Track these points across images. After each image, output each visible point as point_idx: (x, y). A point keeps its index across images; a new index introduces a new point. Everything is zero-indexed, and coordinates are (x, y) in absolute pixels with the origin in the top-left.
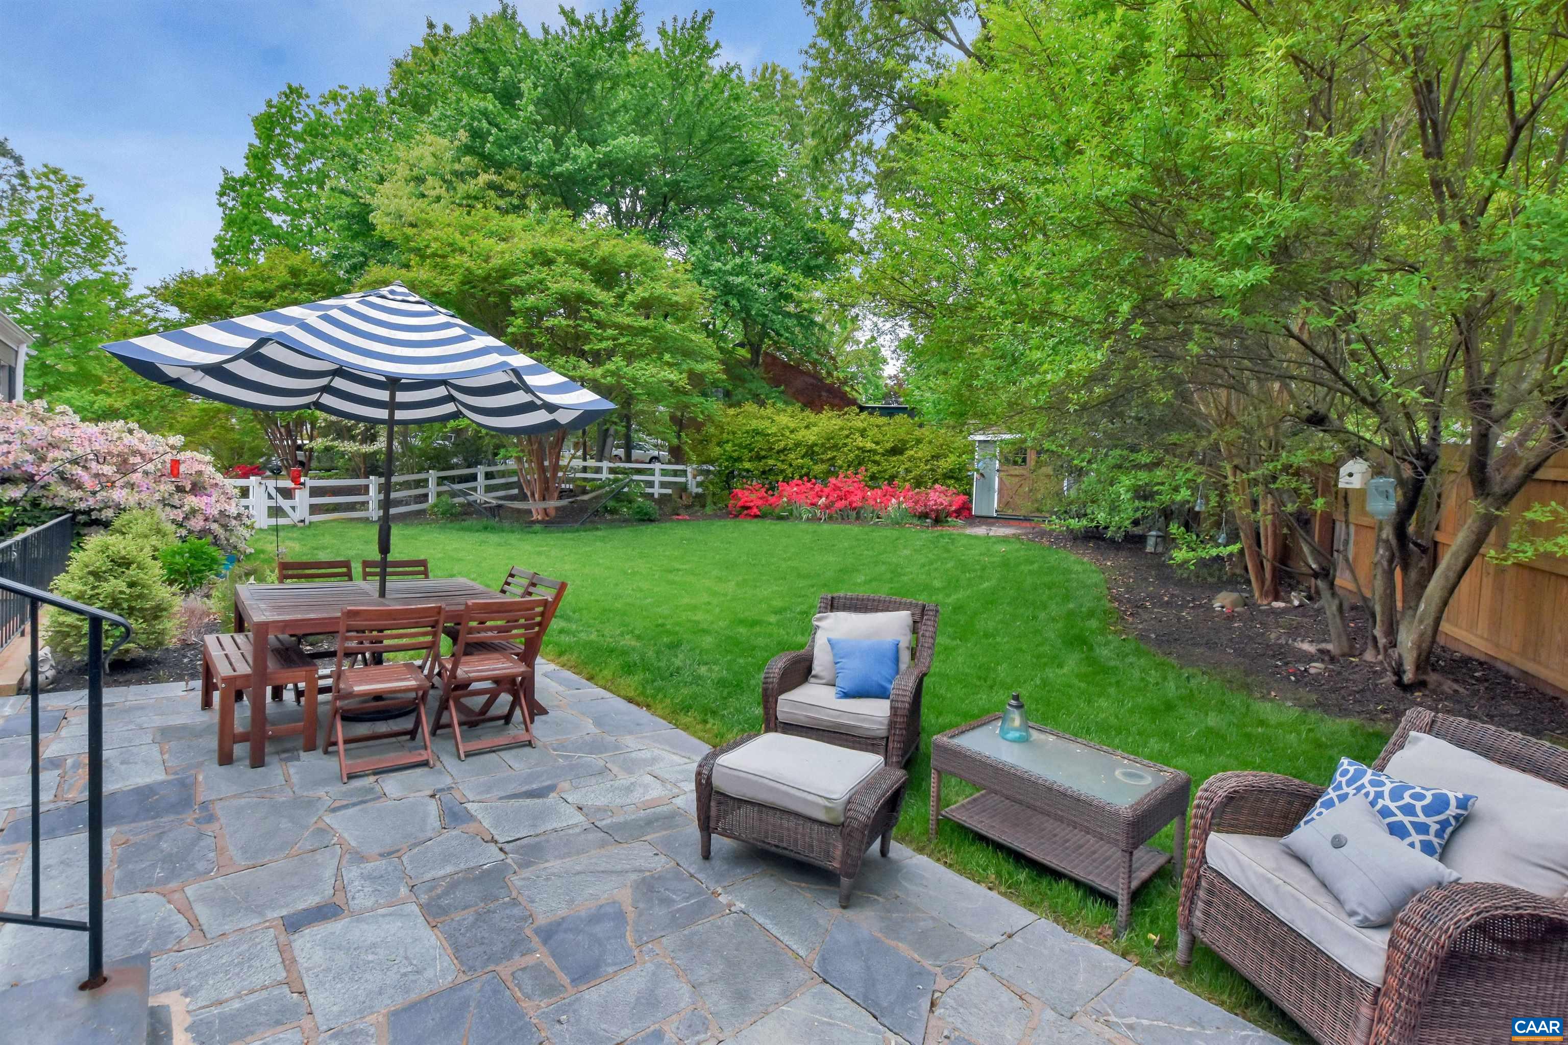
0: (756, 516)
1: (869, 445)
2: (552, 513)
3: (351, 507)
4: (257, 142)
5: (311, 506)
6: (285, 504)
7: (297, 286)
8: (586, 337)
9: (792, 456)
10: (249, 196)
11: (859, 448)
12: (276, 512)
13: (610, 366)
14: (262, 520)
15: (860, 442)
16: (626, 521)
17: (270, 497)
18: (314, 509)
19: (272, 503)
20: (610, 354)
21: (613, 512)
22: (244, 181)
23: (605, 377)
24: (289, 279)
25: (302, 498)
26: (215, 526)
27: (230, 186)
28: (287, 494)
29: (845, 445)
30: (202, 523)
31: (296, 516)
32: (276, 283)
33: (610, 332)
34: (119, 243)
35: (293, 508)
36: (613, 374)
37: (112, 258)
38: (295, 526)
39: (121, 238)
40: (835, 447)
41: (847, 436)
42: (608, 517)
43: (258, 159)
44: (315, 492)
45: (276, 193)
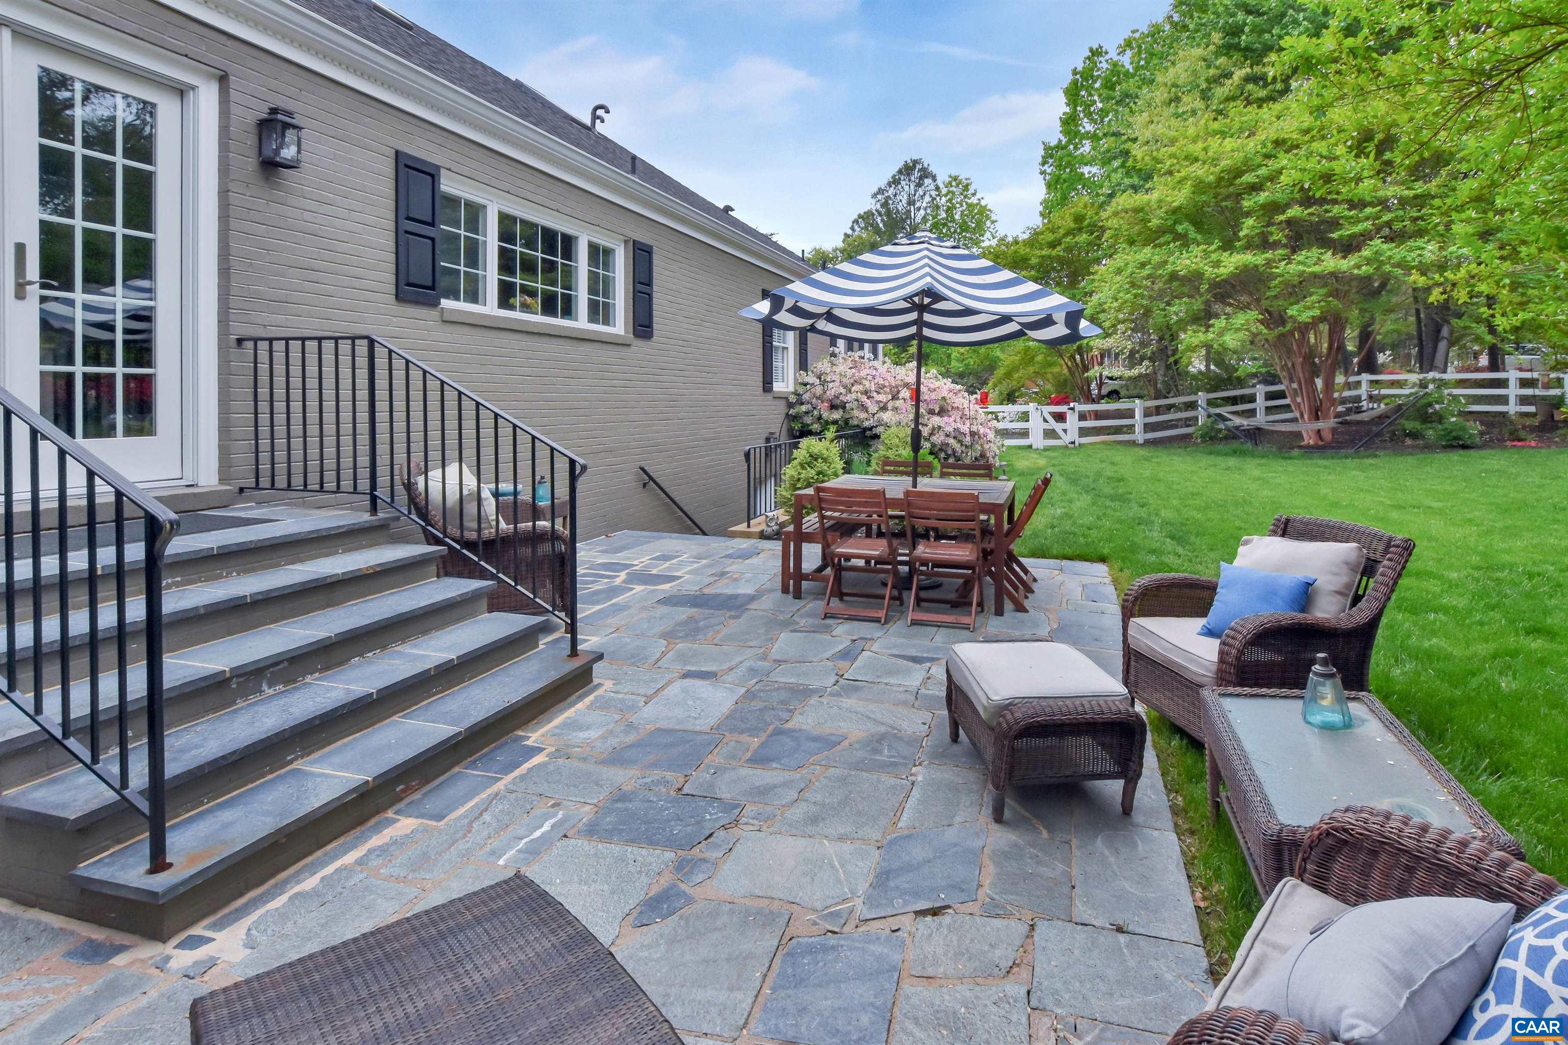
2: (1328, 436)
3: (1118, 430)
4: (1067, 110)
5: (1080, 429)
6: (1058, 427)
7: (1080, 230)
8: (1335, 224)
10: (1061, 159)
12: (1050, 434)
13: (1366, 253)
14: (1037, 440)
16: (1429, 448)
17: (1045, 421)
18: (1083, 432)
19: (1046, 426)
20: (1366, 237)
21: (1414, 435)
22: (1059, 147)
23: (1359, 267)
24: (1072, 225)
25: (1073, 422)
26: (951, 441)
27: (1050, 152)
28: (1060, 417)
30: (942, 438)
31: (1067, 439)
32: (1062, 231)
33: (1369, 210)
34: (993, 222)
35: (1065, 431)
36: (1369, 262)
37: (988, 235)
38: (1067, 447)
39: (994, 218)
42: (1409, 442)
43: (1069, 122)
44: (1082, 417)
45: (1086, 147)
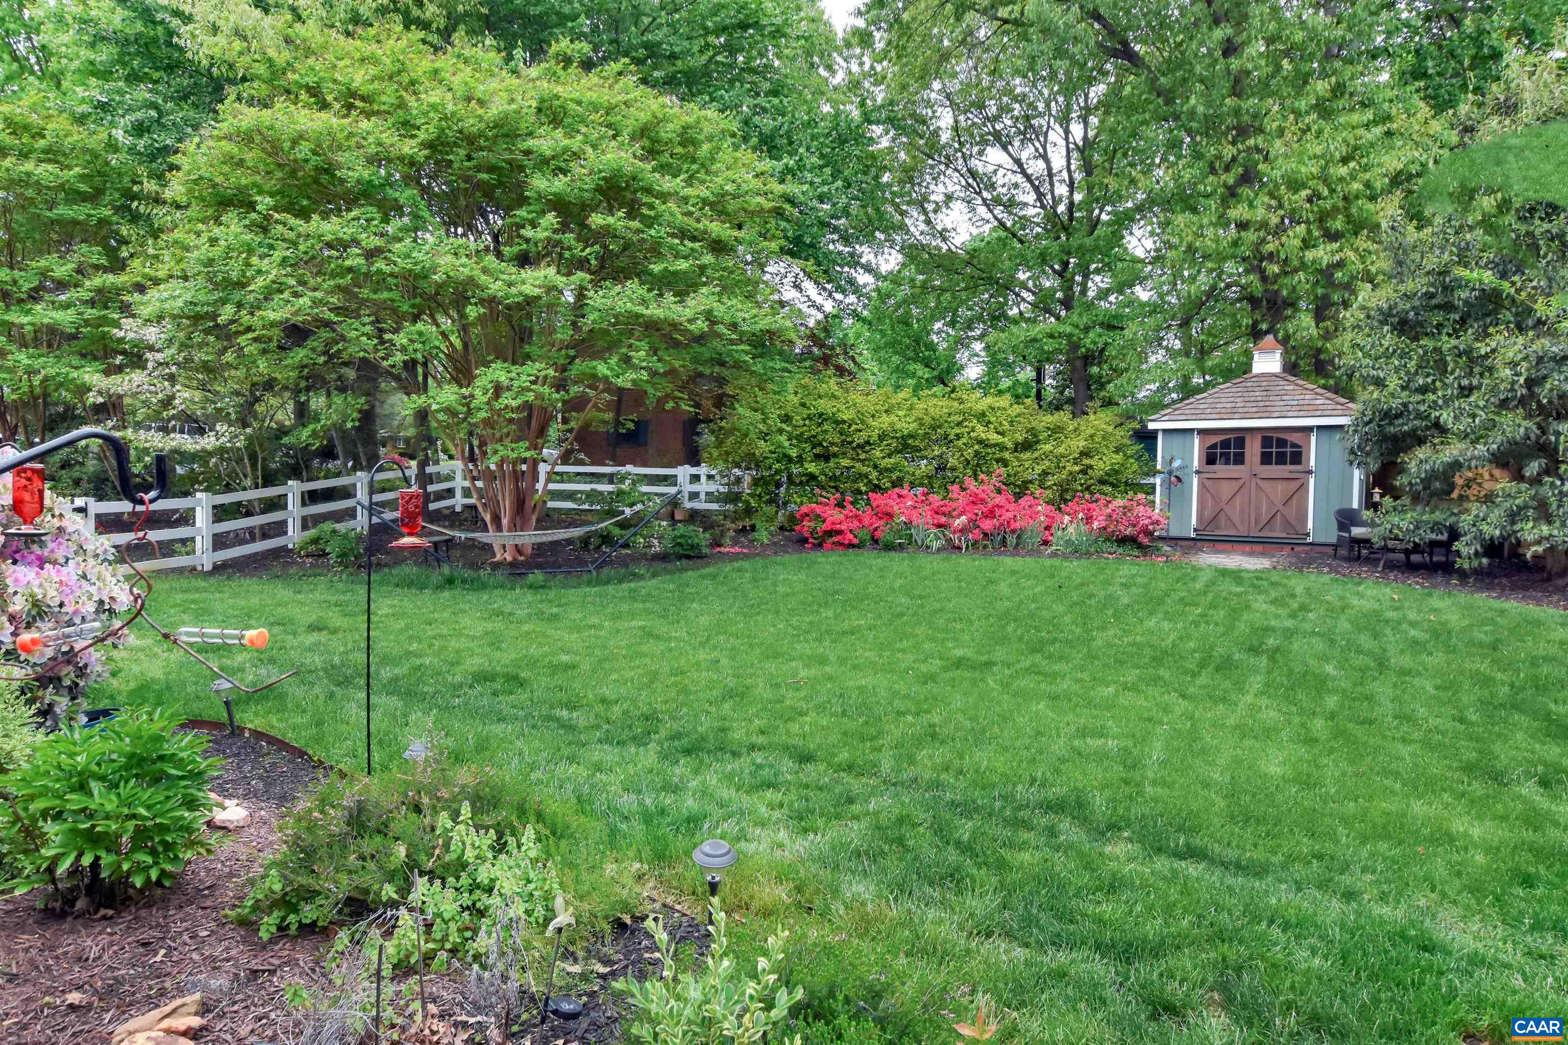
0: (852, 546)
1: (994, 438)
2: (528, 549)
9: (878, 453)
11: (980, 442)
15: (981, 432)
29: (958, 436)
40: (947, 441)
41: (959, 424)
